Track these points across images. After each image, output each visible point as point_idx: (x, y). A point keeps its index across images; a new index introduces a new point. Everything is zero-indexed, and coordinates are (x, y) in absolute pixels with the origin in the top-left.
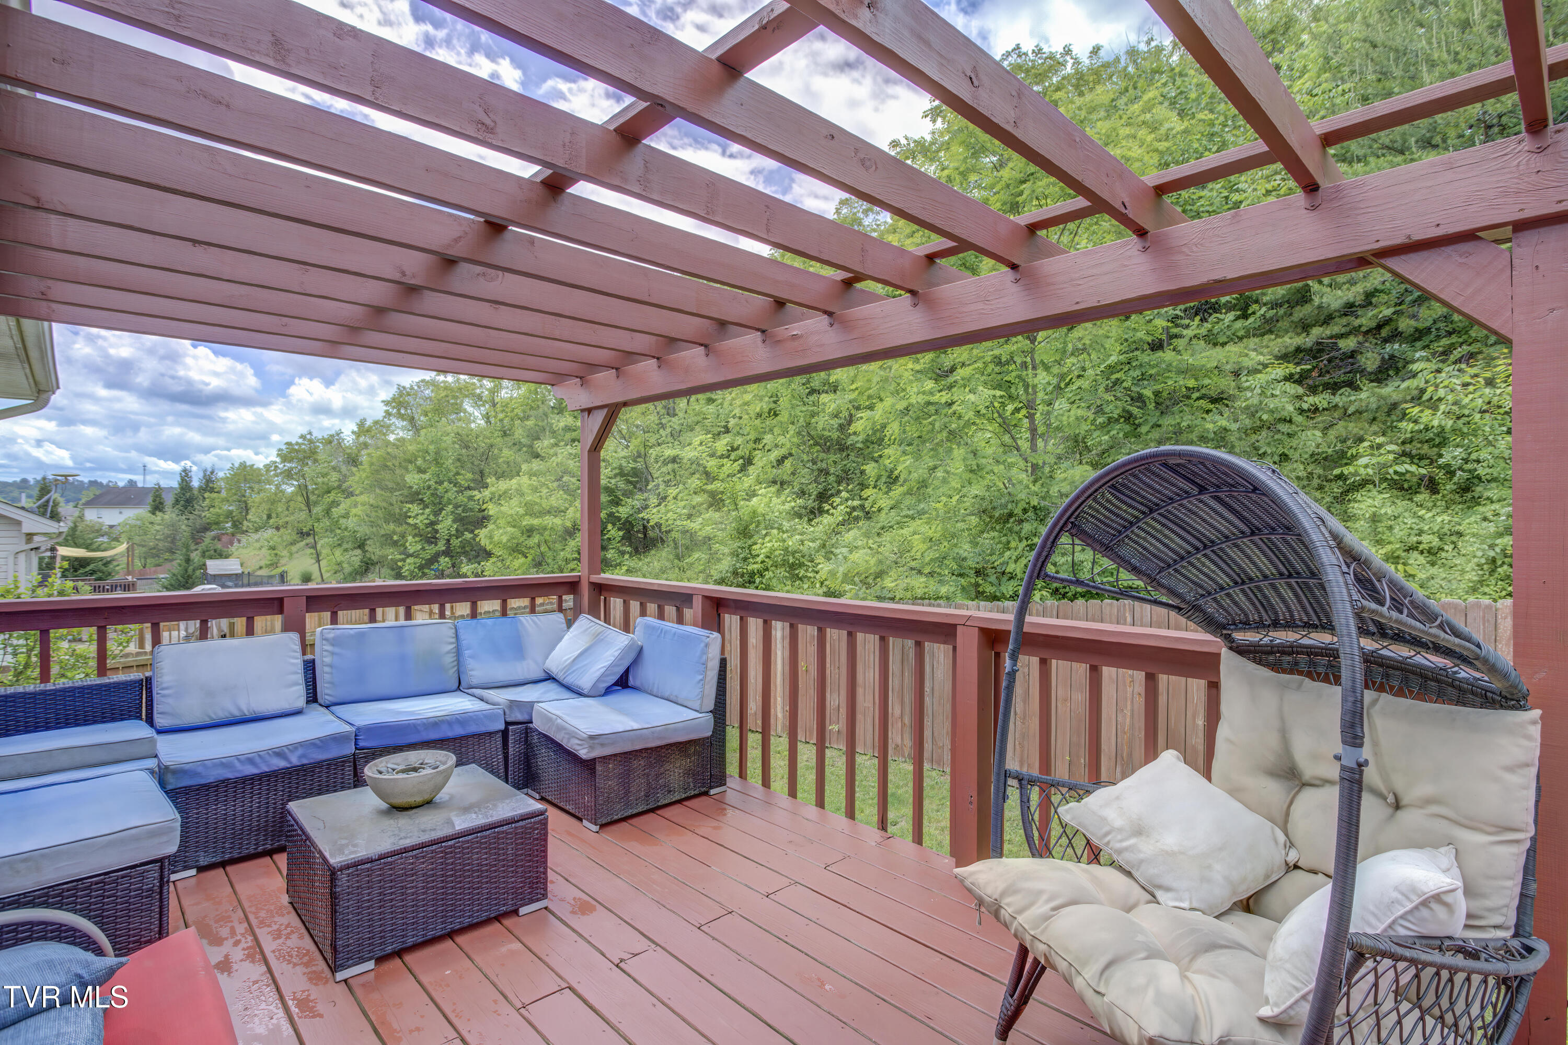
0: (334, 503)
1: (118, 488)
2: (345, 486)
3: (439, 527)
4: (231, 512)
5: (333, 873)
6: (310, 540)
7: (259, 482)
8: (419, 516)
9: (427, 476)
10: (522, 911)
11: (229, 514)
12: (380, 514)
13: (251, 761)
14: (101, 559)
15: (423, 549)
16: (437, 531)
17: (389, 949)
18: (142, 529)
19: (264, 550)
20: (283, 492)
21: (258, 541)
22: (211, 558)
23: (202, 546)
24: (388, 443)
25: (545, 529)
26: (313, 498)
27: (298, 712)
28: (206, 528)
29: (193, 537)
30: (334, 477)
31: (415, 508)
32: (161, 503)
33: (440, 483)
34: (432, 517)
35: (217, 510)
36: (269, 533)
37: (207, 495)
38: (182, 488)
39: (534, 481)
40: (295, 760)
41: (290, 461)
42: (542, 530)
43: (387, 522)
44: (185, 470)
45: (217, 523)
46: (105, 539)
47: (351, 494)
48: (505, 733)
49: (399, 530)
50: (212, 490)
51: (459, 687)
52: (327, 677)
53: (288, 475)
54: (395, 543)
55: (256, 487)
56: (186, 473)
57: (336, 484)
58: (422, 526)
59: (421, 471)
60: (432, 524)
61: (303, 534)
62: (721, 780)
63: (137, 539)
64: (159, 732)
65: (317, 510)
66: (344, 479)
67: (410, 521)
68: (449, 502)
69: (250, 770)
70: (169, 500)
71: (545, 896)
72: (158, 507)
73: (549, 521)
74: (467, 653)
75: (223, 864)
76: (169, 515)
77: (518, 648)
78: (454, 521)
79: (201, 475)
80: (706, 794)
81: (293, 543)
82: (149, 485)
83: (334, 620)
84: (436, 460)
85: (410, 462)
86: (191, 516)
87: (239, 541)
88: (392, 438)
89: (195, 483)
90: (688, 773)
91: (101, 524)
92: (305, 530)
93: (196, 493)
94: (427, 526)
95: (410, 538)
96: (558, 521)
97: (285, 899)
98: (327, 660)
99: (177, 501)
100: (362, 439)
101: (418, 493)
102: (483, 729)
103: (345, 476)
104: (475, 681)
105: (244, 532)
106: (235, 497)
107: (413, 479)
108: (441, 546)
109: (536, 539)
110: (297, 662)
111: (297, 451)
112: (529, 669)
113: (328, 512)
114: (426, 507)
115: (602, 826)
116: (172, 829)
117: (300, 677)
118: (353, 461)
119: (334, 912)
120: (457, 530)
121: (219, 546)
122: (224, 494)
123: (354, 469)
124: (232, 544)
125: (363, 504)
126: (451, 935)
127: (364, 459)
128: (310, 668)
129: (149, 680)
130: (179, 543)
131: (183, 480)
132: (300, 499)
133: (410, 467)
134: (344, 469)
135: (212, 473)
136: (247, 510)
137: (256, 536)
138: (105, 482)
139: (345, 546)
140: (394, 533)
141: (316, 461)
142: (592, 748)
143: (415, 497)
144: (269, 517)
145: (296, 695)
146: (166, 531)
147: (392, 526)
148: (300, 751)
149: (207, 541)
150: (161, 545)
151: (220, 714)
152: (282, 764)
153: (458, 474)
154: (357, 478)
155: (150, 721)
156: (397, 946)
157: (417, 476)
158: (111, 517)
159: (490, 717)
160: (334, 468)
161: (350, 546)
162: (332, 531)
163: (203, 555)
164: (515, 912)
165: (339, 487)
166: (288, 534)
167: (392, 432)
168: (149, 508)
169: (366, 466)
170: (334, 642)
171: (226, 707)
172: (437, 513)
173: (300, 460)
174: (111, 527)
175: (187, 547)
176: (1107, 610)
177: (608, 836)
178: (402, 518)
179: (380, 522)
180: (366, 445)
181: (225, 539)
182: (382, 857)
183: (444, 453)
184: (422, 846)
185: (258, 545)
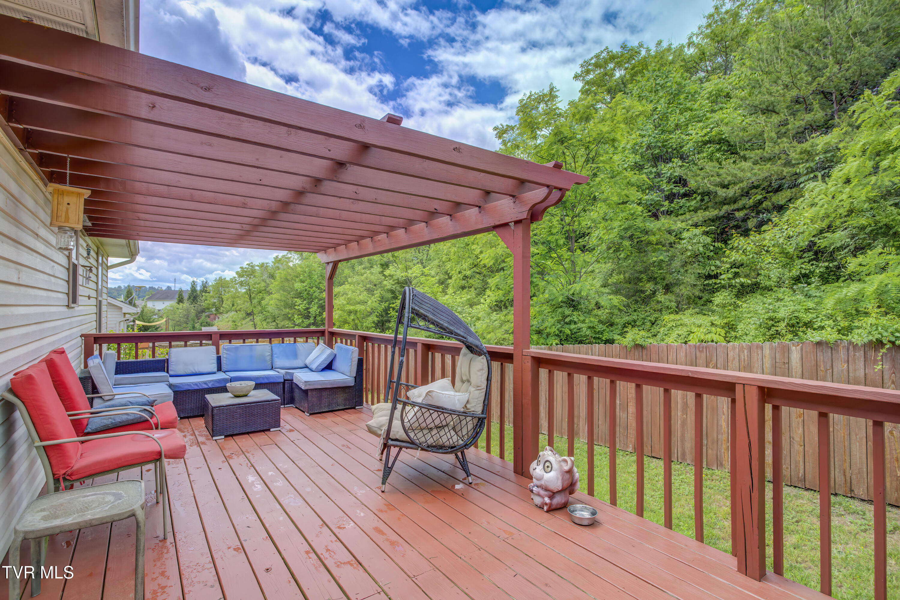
0: (263, 299)
1: (162, 291)
2: (268, 289)
3: (311, 310)
4: (215, 303)
5: (213, 408)
6: (252, 317)
7: (228, 287)
8: (301, 305)
9: (305, 284)
10: (271, 430)
11: (214, 304)
12: (282, 304)
13: (196, 384)
14: (154, 326)
15: (303, 321)
16: (309, 312)
17: (229, 433)
18: (173, 311)
19: (230, 323)
20: (239, 292)
21: (227, 318)
22: (205, 326)
23: (200, 321)
24: (289, 267)
25: (356, 311)
26: (252, 296)
27: (214, 373)
28: (203, 311)
29: (197, 316)
30: (263, 284)
31: (298, 301)
32: (182, 298)
33: (312, 288)
34: (307, 306)
35: (208, 302)
36: (233, 313)
37: (203, 294)
38: (192, 291)
39: (352, 287)
40: (210, 385)
41: (243, 276)
42: (356, 312)
43: (285, 308)
44: (193, 282)
45: (208, 309)
46: (156, 317)
47: (271, 293)
48: (284, 383)
49: (290, 312)
50: (206, 292)
51: (272, 369)
52: (225, 362)
53: (242, 284)
54: (289, 319)
55: (227, 290)
56: (194, 284)
57: (263, 288)
58: (302, 310)
59: (302, 282)
60: (308, 309)
61: (249, 314)
62: (361, 404)
63: (171, 317)
64: (171, 376)
65: (255, 301)
66: (267, 285)
67: (296, 307)
68: (316, 298)
69: (196, 387)
70: (186, 296)
71: (279, 426)
72: (181, 301)
73: (359, 307)
74: (275, 356)
75: (188, 418)
76: (186, 304)
77: (295, 355)
78: (318, 307)
79: (201, 284)
80: (354, 408)
81: (244, 319)
82: (177, 289)
83: (230, 342)
84: (309, 276)
85: (297, 277)
86: (196, 305)
87: (218, 318)
88: (291, 264)
89: (198, 288)
90: (346, 399)
91: (155, 309)
92: (249, 312)
93: (198, 292)
94: (305, 310)
95: (296, 316)
96: (362, 307)
97: (204, 425)
98: (225, 356)
99: (190, 298)
100: (277, 265)
101: (300, 293)
102: (275, 381)
103: (268, 284)
104: (277, 366)
105: (221, 313)
106: (217, 295)
107: (298, 286)
108: (312, 320)
109: (352, 317)
110: (215, 356)
111: (246, 272)
112: (298, 363)
113: (260, 303)
114: (305, 300)
115: (311, 414)
116: (171, 396)
117: (215, 361)
118: (272, 276)
119: (213, 420)
120: (320, 312)
121: (208, 320)
122: (211, 294)
123: (273, 280)
124: (215, 319)
125: (275, 299)
126: (248, 433)
127: (278, 276)
128: (219, 359)
129: (167, 360)
130: (190, 319)
131: (192, 286)
132: (247, 296)
133: (297, 280)
134: (268, 281)
135: (206, 282)
136: (223, 302)
137: (226, 315)
138: (156, 287)
139: (268, 320)
140: (289, 313)
141: (255, 276)
142: (306, 385)
143: (299, 295)
144: (233, 305)
145: (214, 367)
146: (185, 313)
147: (287, 310)
148: (212, 383)
149: (203, 317)
150: (182, 319)
151: (189, 372)
152: (206, 387)
153: (320, 283)
154: (274, 285)
155: (168, 372)
156: (231, 433)
157: (299, 284)
158: (159, 305)
159: (279, 377)
160: (263, 280)
161: (270, 320)
162: (262, 313)
163: (201, 325)
164: (269, 430)
165: (265, 290)
166: (242, 314)
167: (292, 261)
168: (176, 301)
169: (278, 278)
170: (227, 350)
171: (190, 370)
172: (309, 303)
173: (248, 276)
174: (159, 310)
175: (193, 320)
176: (582, 349)
177: (312, 417)
178: (292, 306)
179: (282, 308)
180: (278, 268)
181: (212, 317)
182: (227, 406)
183: (313, 272)
184: (239, 404)
185: (227, 320)
